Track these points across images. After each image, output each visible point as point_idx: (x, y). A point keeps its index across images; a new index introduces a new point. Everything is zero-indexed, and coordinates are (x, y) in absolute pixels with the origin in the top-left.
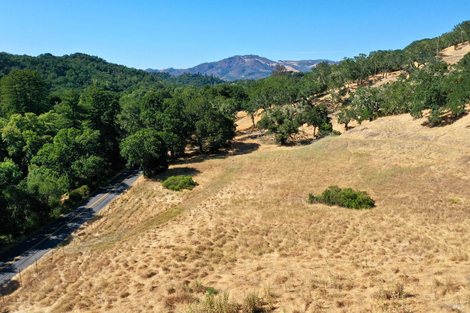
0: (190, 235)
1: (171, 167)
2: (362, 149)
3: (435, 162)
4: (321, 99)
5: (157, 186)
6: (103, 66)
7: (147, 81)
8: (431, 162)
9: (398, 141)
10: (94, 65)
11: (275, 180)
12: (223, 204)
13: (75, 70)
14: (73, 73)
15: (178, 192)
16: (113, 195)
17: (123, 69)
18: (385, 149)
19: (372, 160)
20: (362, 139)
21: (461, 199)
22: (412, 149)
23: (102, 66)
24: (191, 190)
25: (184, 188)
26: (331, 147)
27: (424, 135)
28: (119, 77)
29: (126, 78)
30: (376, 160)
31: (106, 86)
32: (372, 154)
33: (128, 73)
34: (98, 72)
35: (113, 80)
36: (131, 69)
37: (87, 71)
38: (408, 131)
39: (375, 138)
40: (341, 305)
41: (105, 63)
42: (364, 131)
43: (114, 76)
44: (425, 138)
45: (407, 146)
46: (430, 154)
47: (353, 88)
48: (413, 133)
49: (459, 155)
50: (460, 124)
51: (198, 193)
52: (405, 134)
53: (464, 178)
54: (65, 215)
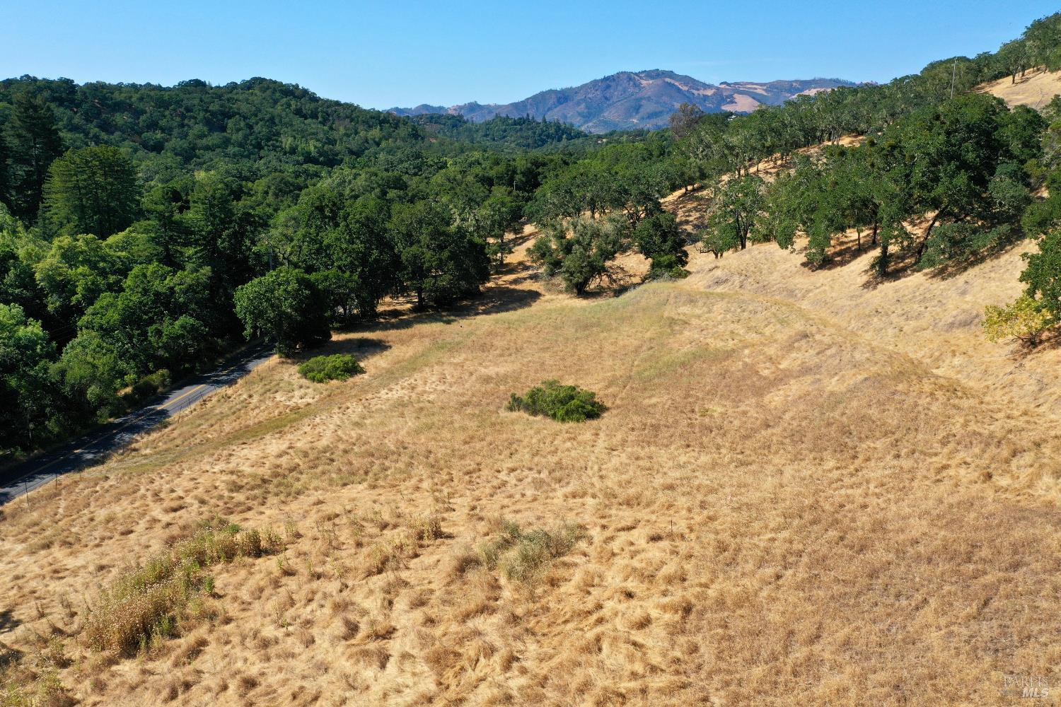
0: (281, 455)
1: (335, 337)
2: (683, 310)
3: (760, 341)
6: (308, 107)
7: (404, 140)
8: (756, 340)
10: (289, 105)
11: (502, 367)
12: (376, 408)
13: (245, 118)
14: (242, 124)
16: (212, 387)
19: (682, 334)
24: (344, 380)
25: (332, 378)
27: (792, 287)
29: (356, 134)
30: (687, 334)
32: (692, 321)
33: (363, 122)
34: (297, 121)
35: (327, 138)
36: (369, 111)
37: (272, 120)
38: (773, 277)
39: (717, 289)
42: (712, 273)
43: (331, 128)
48: (780, 279)
49: (799, 330)
51: (353, 387)
54: (117, 420)
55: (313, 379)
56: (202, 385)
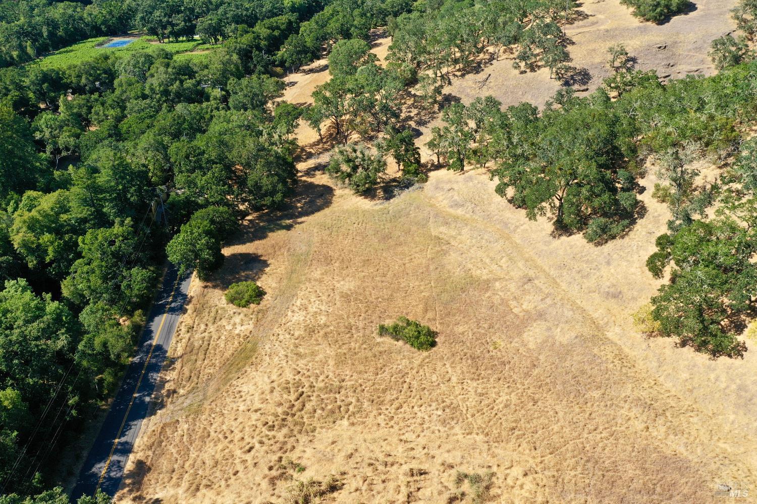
0: (272, 390)
2: (443, 230)
3: (502, 275)
8: (499, 273)
11: (349, 282)
12: (296, 334)
15: (245, 310)
16: (174, 316)
19: (449, 254)
20: (447, 207)
21: (502, 343)
24: (259, 304)
25: (251, 303)
27: (505, 220)
30: (453, 256)
32: (452, 241)
39: (459, 211)
46: (502, 258)
49: (523, 271)
51: (267, 309)
53: (515, 310)
54: (135, 359)
55: (239, 306)
56: (165, 315)
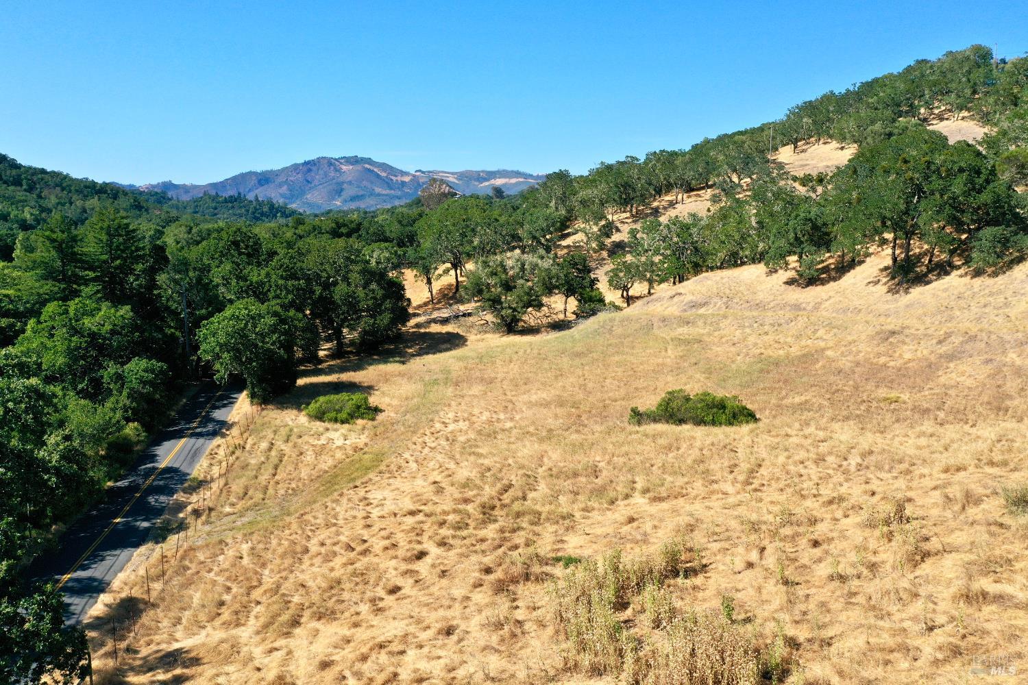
0: (440, 490)
1: (301, 382)
2: (683, 331)
3: (831, 344)
4: (564, 243)
5: (294, 419)
6: (9, 174)
7: (125, 210)
8: (822, 344)
9: (747, 314)
11: (536, 393)
12: (462, 439)
15: (346, 426)
16: (201, 441)
17: (61, 181)
18: (729, 328)
19: (711, 349)
20: (677, 313)
21: (902, 396)
22: (780, 325)
23: (8, 172)
24: (373, 419)
25: (357, 418)
26: (618, 331)
27: (793, 302)
28: (54, 200)
29: (71, 203)
30: (719, 349)
31: (25, 221)
32: (706, 338)
33: (77, 191)
35: (40, 206)
36: (81, 181)
38: (760, 296)
39: (702, 311)
40: (816, 544)
41: (14, 165)
42: (676, 299)
43: (39, 197)
44: (797, 307)
45: (768, 321)
46: (816, 331)
47: (623, 222)
48: (772, 298)
49: (871, 331)
50: (853, 281)
51: (392, 424)
52: (758, 302)
53: (892, 364)
54: (119, 484)
56: (183, 440)
